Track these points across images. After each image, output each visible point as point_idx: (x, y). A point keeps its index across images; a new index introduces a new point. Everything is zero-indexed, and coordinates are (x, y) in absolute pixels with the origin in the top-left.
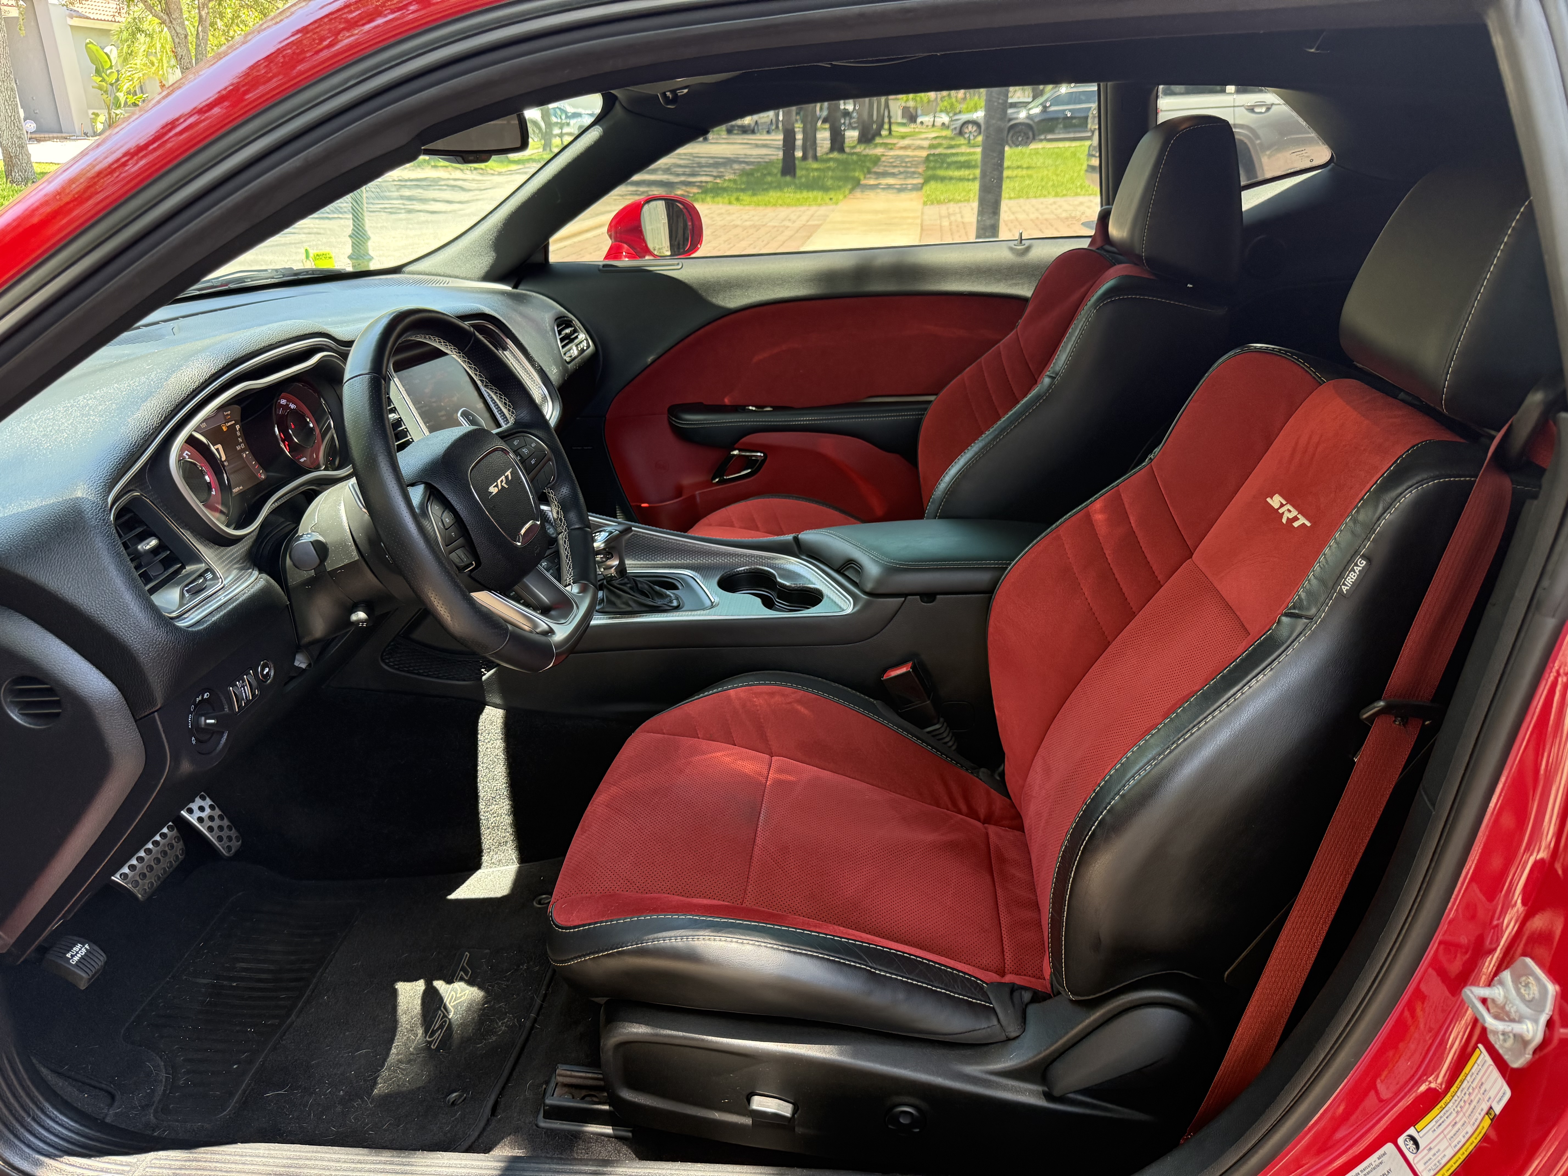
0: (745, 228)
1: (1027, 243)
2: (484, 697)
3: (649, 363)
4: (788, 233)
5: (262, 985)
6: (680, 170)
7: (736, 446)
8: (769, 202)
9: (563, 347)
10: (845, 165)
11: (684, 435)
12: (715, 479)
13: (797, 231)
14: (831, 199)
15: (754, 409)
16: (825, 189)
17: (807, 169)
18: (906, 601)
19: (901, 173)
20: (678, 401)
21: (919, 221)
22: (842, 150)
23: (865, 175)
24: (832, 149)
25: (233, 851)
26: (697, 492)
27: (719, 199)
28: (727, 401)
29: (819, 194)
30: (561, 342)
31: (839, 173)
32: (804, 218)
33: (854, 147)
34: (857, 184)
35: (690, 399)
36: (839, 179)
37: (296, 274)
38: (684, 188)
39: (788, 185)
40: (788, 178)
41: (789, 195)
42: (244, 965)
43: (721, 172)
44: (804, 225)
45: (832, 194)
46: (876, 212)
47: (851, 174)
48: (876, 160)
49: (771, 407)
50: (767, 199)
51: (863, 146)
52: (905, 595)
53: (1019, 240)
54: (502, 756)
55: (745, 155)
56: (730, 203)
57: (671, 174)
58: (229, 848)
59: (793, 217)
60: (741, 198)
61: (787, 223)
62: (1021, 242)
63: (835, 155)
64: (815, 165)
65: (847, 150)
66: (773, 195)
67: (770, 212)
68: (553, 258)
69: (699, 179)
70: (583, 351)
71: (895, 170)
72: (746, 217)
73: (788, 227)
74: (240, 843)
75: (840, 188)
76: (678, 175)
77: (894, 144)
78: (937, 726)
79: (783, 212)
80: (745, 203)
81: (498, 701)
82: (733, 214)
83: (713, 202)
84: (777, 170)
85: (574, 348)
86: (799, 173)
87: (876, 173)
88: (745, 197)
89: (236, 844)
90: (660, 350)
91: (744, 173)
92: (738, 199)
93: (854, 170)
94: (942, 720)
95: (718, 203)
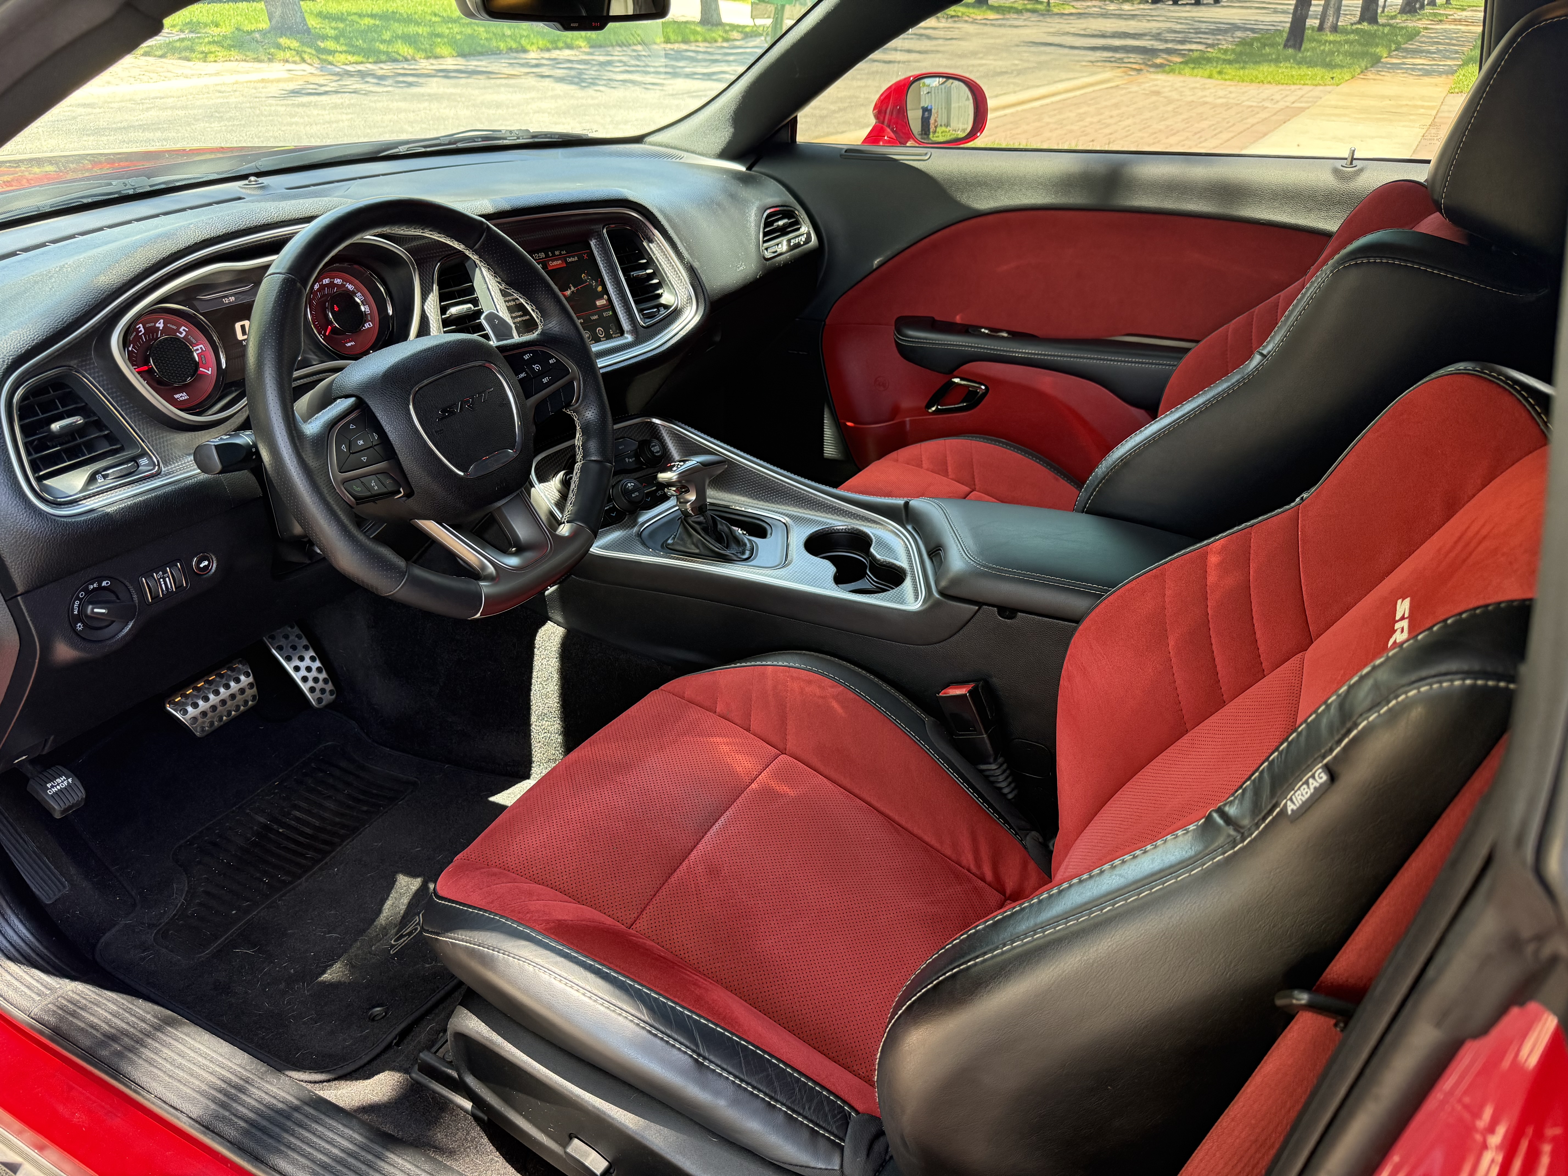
0: (1215, 106)
1: (1359, 164)
2: (547, 613)
3: (875, 267)
4: (1263, 115)
5: (301, 839)
6: (1170, 36)
7: (955, 373)
8: (1257, 78)
9: (764, 242)
10: (1369, 39)
11: (908, 353)
12: (930, 408)
13: (1275, 114)
14: (1332, 78)
15: (987, 331)
16: (1330, 66)
17: (1319, 41)
18: (981, 611)
19: (1439, 51)
20: (907, 313)
21: (1434, 112)
22: (1373, 20)
23: (1390, 51)
24: (1362, 19)
25: (324, 703)
26: (908, 419)
27: (1200, 72)
28: (958, 319)
29: (1319, 71)
30: (764, 236)
31: (1358, 48)
32: (1292, 98)
33: (1394, 17)
34: (1376, 61)
35: (921, 312)
36: (1353, 55)
37: (533, 137)
38: (1165, 56)
39: (1287, 59)
40: (1290, 51)
41: (1285, 70)
42: (298, 814)
43: (1219, 40)
44: (1287, 107)
45: (1336, 73)
46: (1383, 97)
47: (1372, 50)
48: (1412, 35)
49: (1008, 332)
50: (1255, 73)
51: (1405, 17)
52: (980, 604)
53: (1349, 160)
54: (556, 676)
55: (1256, 21)
56: (1210, 77)
57: (1161, 40)
58: (319, 700)
59: (1277, 97)
60: (1225, 71)
61: (1267, 104)
62: (1351, 163)
63: (1365, 26)
64: (1331, 37)
65: (1381, 20)
66: (1265, 69)
67: (1252, 90)
68: (800, 138)
69: (1188, 46)
70: (798, 246)
71: (1433, 48)
72: (1221, 93)
73: (1266, 108)
74: (334, 697)
75: (1350, 66)
76: (1166, 41)
77: (1447, 16)
78: (994, 767)
79: (1269, 90)
80: (1227, 77)
81: (560, 619)
82: (1209, 88)
83: (1192, 75)
84: (1281, 40)
85: (785, 243)
86: (1306, 45)
87: (1406, 50)
88: (1230, 70)
89: (328, 698)
90: (889, 253)
91: (1243, 42)
92: (1220, 73)
93: (1377, 45)
94: (1000, 760)
95: (1196, 76)
